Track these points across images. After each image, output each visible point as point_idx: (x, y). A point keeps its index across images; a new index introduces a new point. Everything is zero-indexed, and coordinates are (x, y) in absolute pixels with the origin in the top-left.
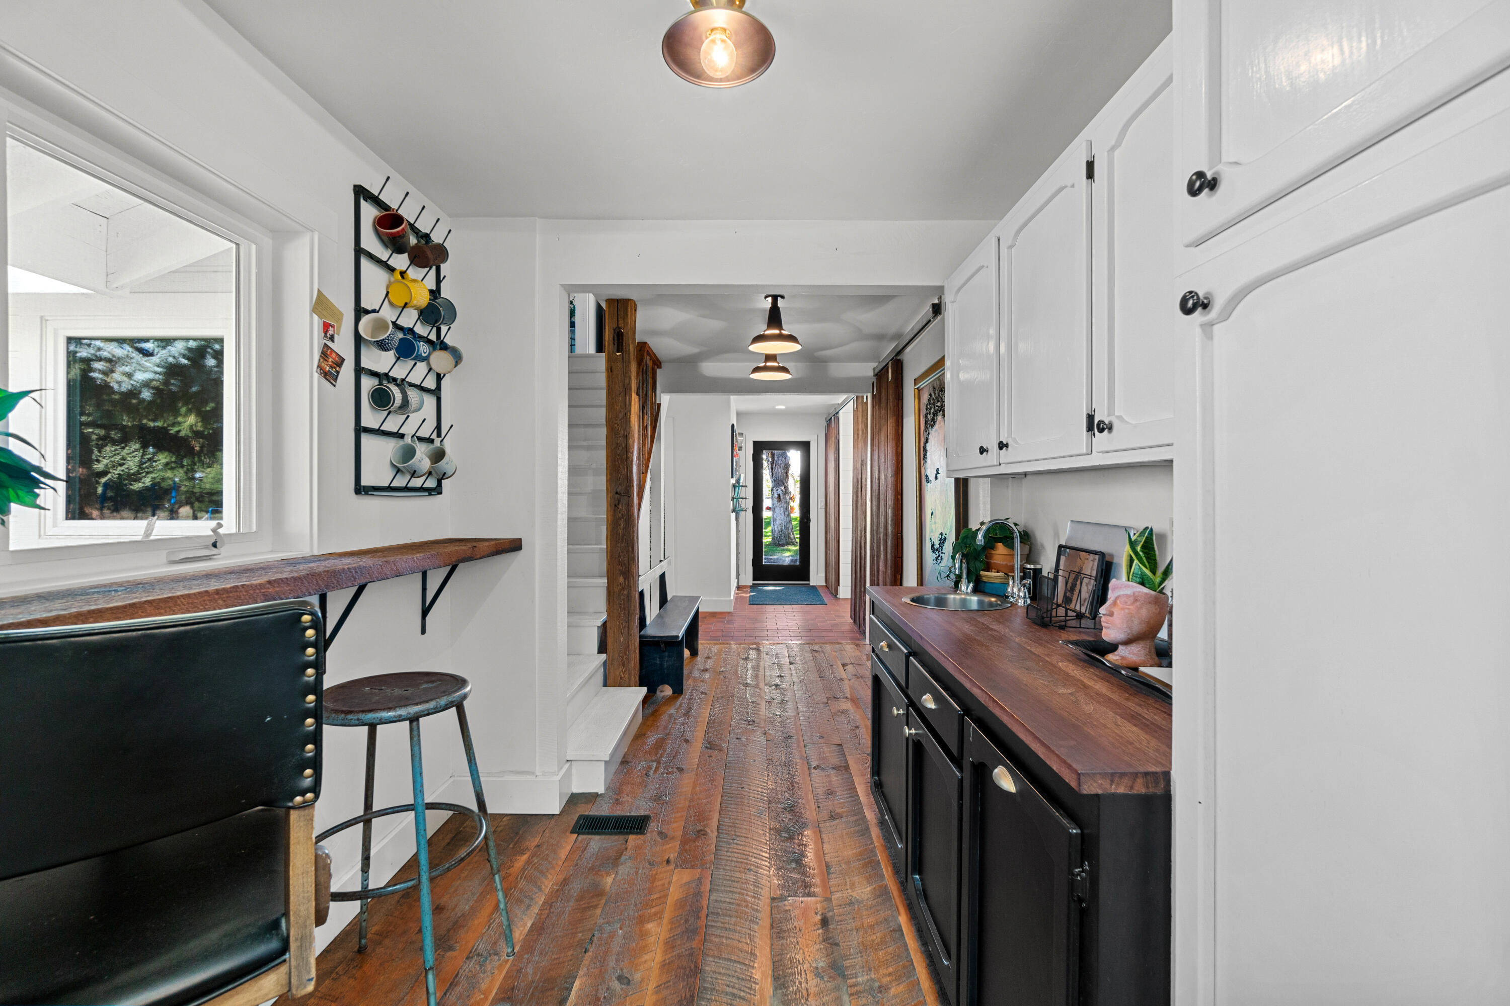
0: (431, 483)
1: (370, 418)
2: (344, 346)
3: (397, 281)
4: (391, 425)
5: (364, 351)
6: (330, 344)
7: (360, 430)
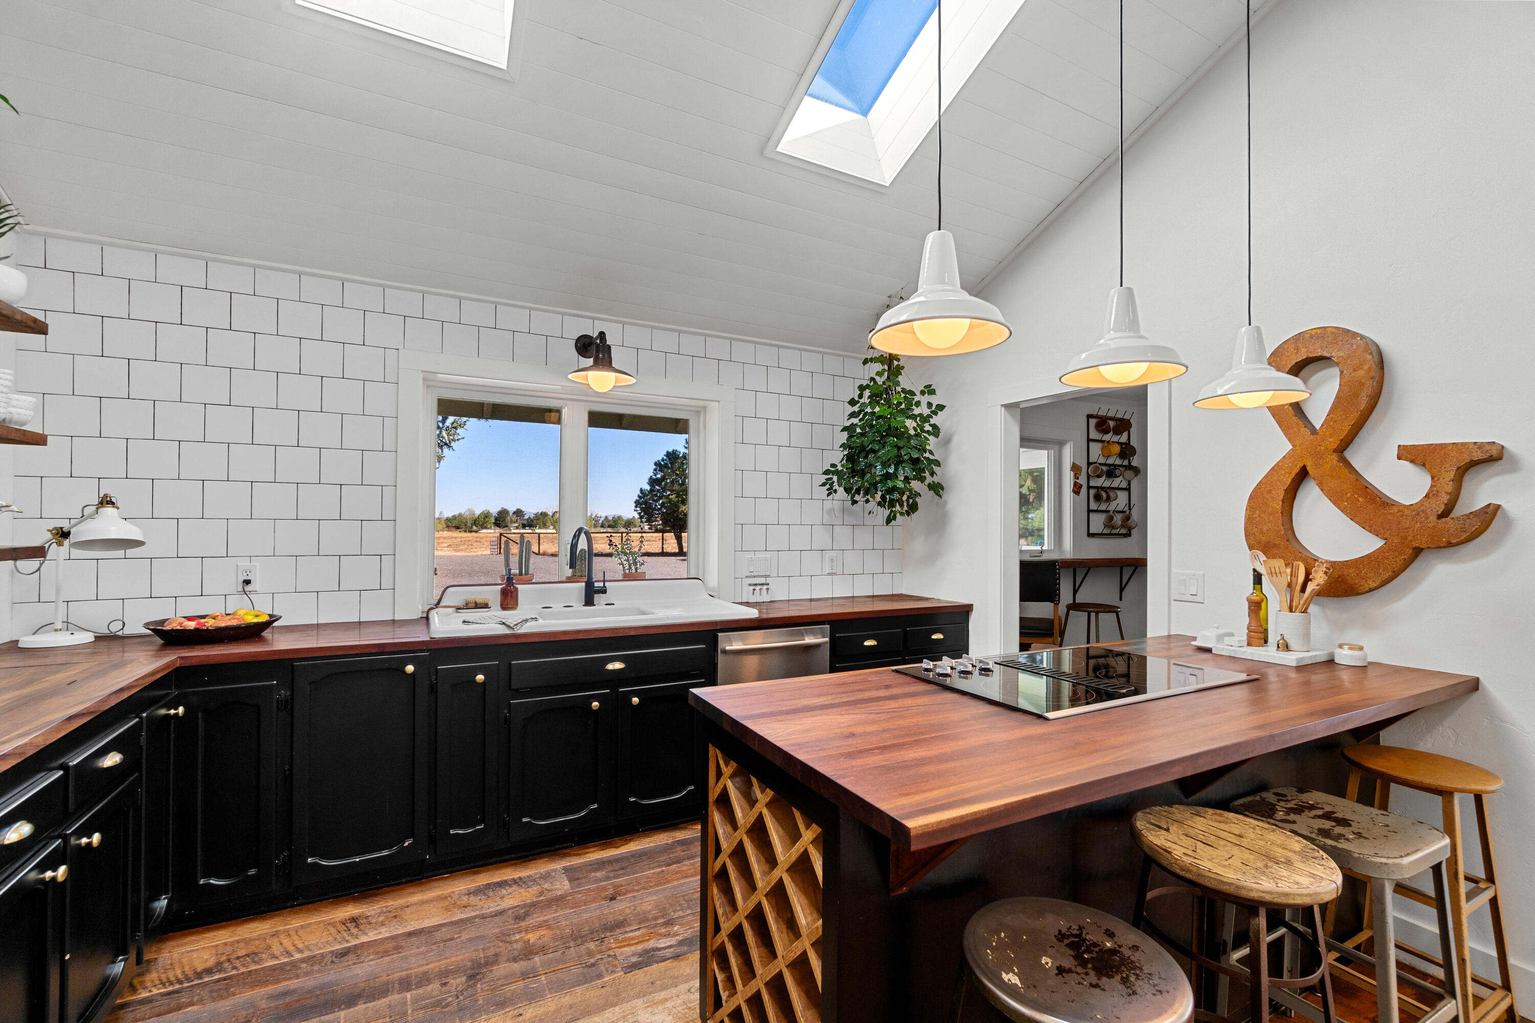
0: (1123, 531)
1: (1093, 506)
2: (1083, 480)
3: (1106, 446)
4: (1103, 507)
5: (1091, 479)
6: (1077, 481)
7: (1089, 511)
